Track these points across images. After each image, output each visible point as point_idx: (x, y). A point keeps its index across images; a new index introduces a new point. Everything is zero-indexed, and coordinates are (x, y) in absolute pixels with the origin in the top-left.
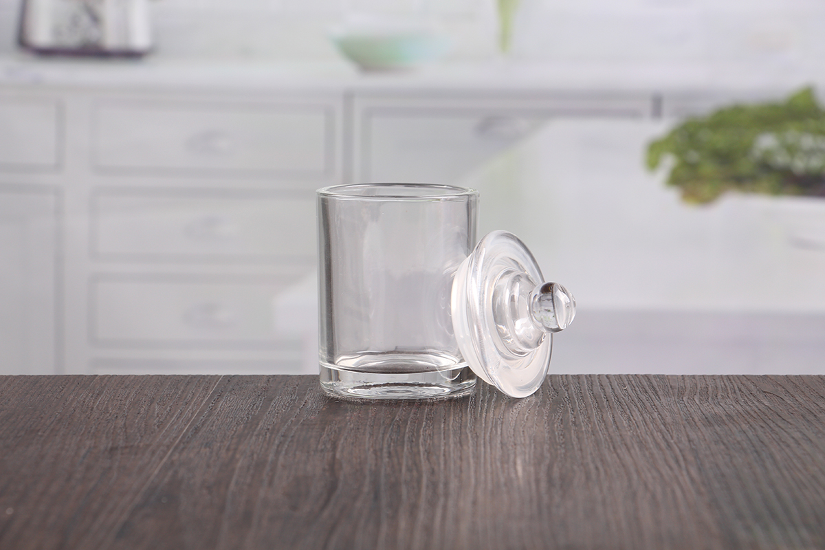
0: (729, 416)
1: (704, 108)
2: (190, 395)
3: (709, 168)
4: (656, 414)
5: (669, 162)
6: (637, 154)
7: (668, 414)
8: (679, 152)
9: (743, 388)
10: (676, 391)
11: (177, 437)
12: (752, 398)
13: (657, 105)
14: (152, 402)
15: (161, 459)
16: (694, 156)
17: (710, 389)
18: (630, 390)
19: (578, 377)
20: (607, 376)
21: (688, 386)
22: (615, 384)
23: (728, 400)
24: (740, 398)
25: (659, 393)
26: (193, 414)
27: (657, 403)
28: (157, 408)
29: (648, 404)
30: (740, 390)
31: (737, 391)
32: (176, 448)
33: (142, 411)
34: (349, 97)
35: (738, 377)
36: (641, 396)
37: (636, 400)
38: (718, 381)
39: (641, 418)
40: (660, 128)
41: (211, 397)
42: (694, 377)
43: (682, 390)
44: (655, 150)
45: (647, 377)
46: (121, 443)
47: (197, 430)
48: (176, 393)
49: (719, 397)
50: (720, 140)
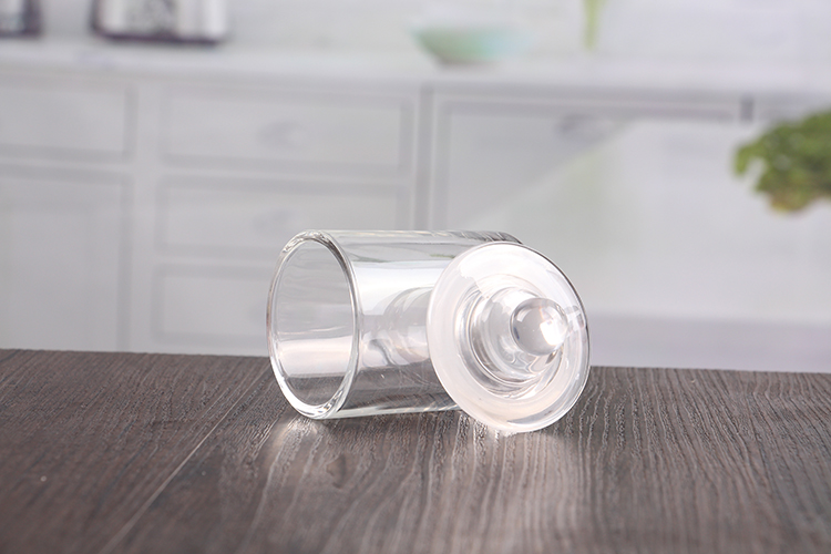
0: (799, 411)
1: (797, 112)
2: (240, 375)
3: (800, 175)
4: (723, 407)
5: (758, 167)
6: (725, 159)
7: (736, 408)
8: (769, 158)
9: (817, 386)
10: (746, 386)
11: (223, 414)
12: (825, 395)
13: (747, 108)
14: (200, 380)
15: (205, 434)
16: (785, 161)
17: (782, 385)
18: (697, 384)
19: (645, 370)
20: (676, 370)
21: (759, 382)
22: (683, 378)
23: (800, 397)
24: (812, 394)
25: (728, 388)
26: (241, 392)
27: (724, 396)
28: (205, 386)
29: (715, 398)
30: (813, 387)
31: (810, 388)
32: (221, 424)
33: (190, 388)
34: (427, 92)
35: (813, 375)
36: (709, 389)
37: (703, 393)
38: (791, 378)
39: (707, 411)
40: (749, 132)
41: (262, 377)
42: (766, 373)
43: (751, 386)
44: (743, 155)
45: (717, 372)
46: (165, 418)
47: (244, 408)
48: (226, 372)
49: (791, 393)
50: (812, 146)
